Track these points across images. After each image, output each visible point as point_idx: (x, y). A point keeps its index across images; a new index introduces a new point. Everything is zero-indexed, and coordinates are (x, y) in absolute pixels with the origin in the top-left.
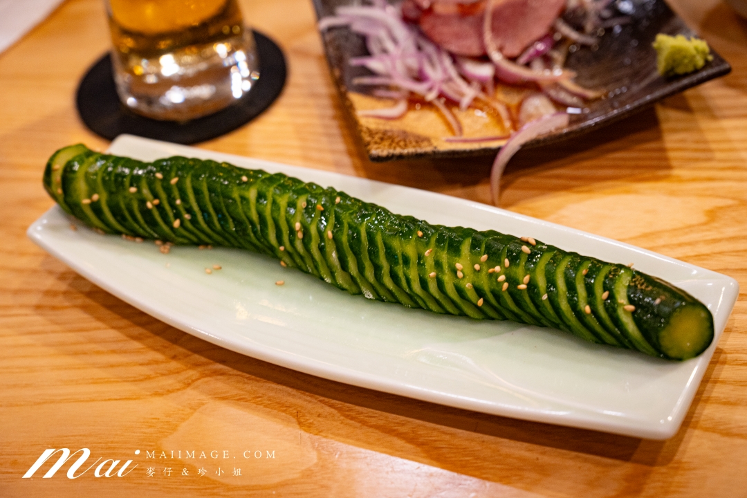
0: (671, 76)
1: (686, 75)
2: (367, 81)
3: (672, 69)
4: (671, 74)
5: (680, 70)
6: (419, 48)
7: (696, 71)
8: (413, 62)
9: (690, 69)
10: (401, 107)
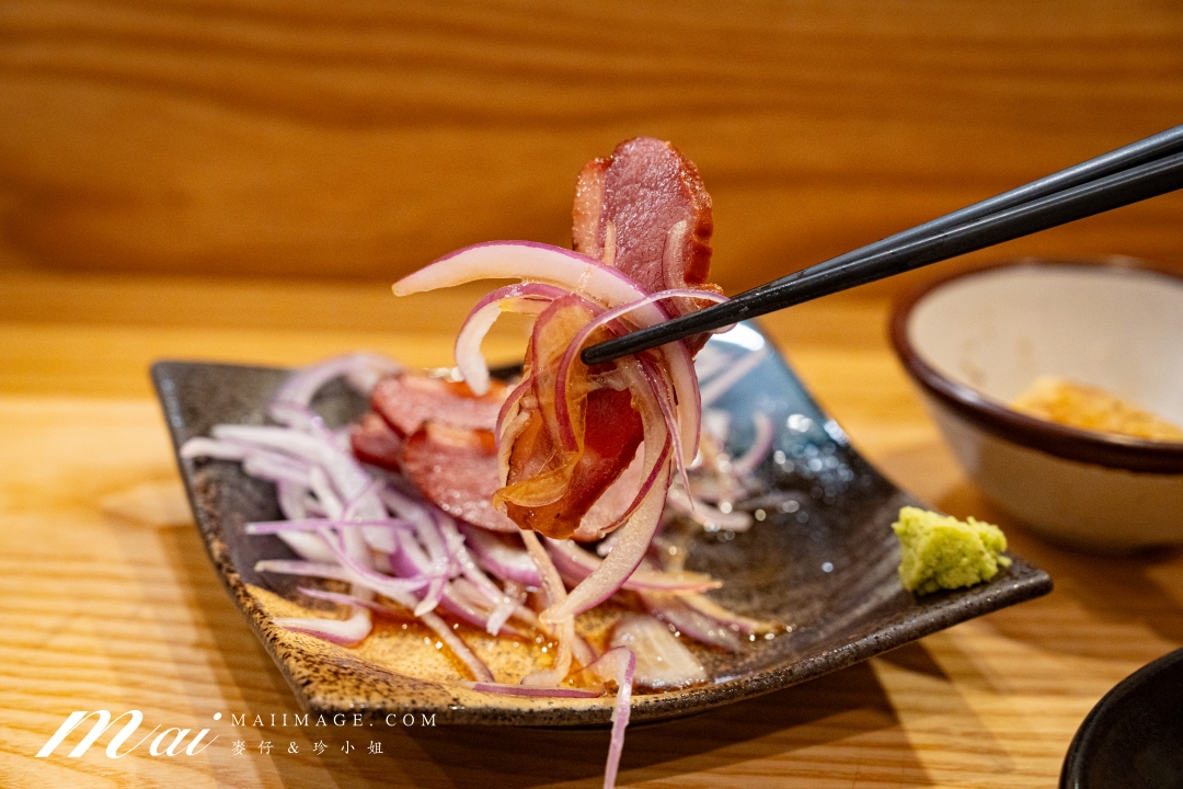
0: (929, 592)
1: (963, 590)
2: (282, 567)
3: (933, 579)
4: (930, 588)
5: (952, 580)
6: (392, 514)
7: (983, 584)
8: (381, 539)
9: (973, 578)
10: (359, 624)
